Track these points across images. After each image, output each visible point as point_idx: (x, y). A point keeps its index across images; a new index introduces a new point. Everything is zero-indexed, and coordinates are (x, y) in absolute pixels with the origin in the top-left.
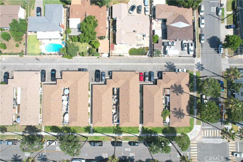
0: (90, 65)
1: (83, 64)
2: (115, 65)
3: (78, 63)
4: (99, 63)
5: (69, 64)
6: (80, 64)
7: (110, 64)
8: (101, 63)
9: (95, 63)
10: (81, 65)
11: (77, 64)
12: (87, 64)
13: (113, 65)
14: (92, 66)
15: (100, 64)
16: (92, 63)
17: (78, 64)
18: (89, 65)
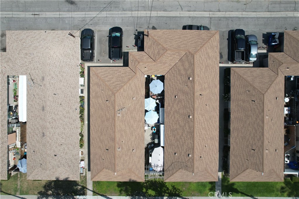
0: (214, 16)
1: (195, 15)
2: (280, 18)
3: (181, 12)
4: (237, 13)
5: (156, 15)
6: (188, 15)
7: (267, 15)
8: (244, 13)
9: (227, 13)
10: (190, 17)
11: (179, 15)
12: (206, 14)
13: (274, 18)
14: (220, 19)
15: (241, 16)
16: (219, 11)
17: (182, 15)
18: (211, 18)
